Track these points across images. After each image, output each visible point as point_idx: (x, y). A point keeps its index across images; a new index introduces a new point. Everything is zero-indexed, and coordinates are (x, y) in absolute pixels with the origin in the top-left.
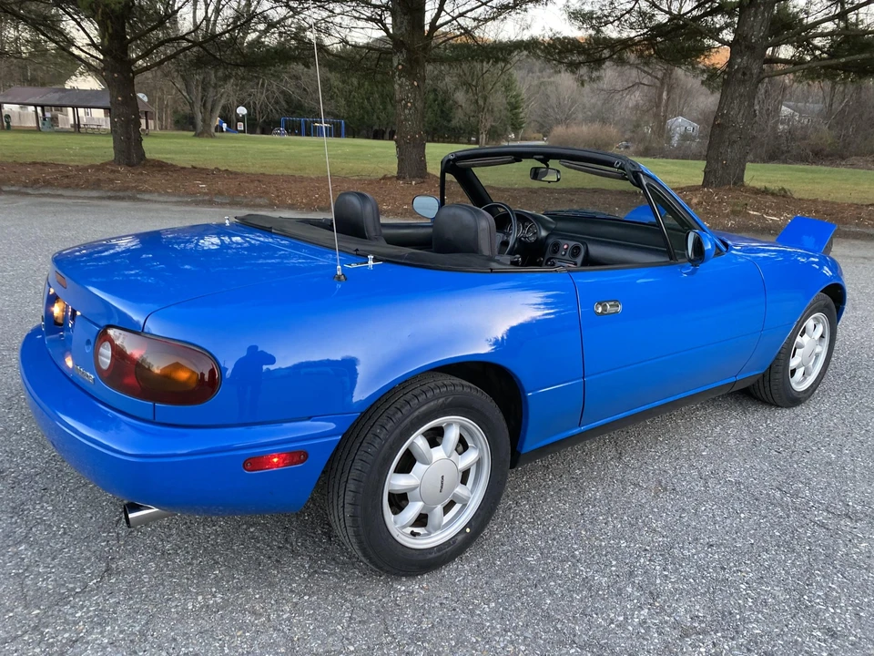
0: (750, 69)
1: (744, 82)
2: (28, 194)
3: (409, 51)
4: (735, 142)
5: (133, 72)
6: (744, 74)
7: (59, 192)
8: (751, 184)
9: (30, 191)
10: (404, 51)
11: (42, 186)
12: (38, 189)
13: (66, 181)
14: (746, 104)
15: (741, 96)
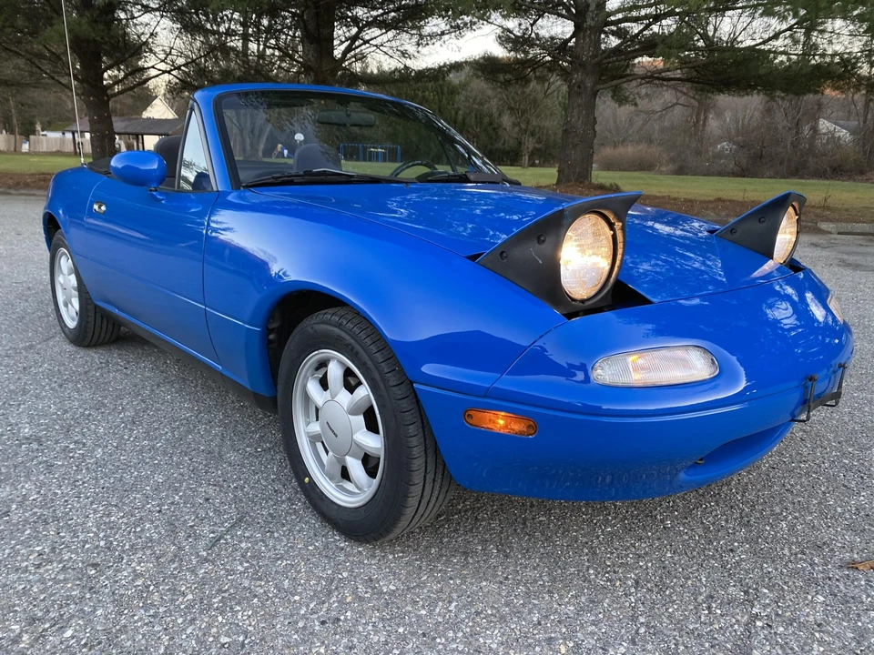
0: (584, 84)
1: (579, 94)
2: (10, 194)
3: (316, 75)
4: (576, 145)
5: (107, 96)
6: (579, 87)
7: (33, 192)
8: (596, 182)
9: (12, 191)
10: (312, 73)
11: (22, 188)
12: (18, 190)
13: (42, 183)
14: (584, 112)
15: (579, 106)
